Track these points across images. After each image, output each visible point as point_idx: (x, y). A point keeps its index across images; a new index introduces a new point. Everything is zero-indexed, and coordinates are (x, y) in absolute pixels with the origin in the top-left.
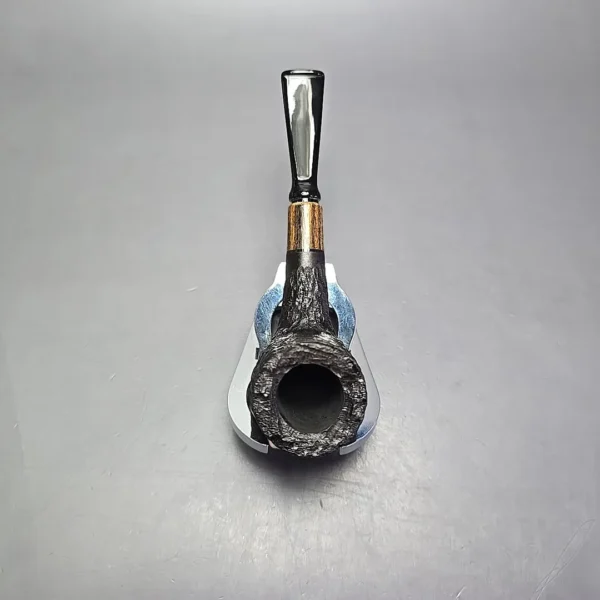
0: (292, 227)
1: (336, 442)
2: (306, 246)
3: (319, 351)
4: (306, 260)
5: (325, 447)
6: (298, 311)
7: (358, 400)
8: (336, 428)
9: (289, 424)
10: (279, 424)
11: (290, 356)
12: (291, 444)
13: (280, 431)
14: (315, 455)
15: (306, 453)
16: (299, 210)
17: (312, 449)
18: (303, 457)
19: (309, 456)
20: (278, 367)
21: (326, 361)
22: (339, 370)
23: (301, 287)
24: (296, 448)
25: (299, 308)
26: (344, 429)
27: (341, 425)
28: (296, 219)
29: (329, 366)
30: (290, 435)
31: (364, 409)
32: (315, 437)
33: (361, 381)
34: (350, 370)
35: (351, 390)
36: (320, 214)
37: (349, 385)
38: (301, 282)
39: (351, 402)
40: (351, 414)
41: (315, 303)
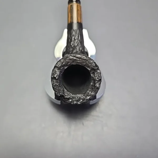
0: (69, 14)
1: (88, 98)
2: (75, 21)
3: (80, 58)
4: (75, 27)
5: (83, 100)
6: (72, 47)
7: (98, 80)
8: (88, 91)
9: (68, 91)
10: (63, 90)
11: (67, 61)
12: (69, 99)
13: (63, 93)
14: (79, 103)
15: (75, 102)
16: (72, 7)
17: (78, 101)
18: (74, 105)
19: (76, 104)
20: (61, 65)
21: (83, 63)
22: (89, 67)
23: (73, 38)
24: (70, 101)
25: (73, 46)
26: (92, 92)
27: (90, 91)
28: (71, 10)
29: (84, 65)
30: (68, 95)
31: (100, 83)
32: (79, 96)
33: (99, 71)
34: (94, 67)
35: (94, 75)
36: (80, 9)
37: (94, 73)
38: (73, 35)
39: (95, 80)
40: (94, 86)
41: (79, 44)
